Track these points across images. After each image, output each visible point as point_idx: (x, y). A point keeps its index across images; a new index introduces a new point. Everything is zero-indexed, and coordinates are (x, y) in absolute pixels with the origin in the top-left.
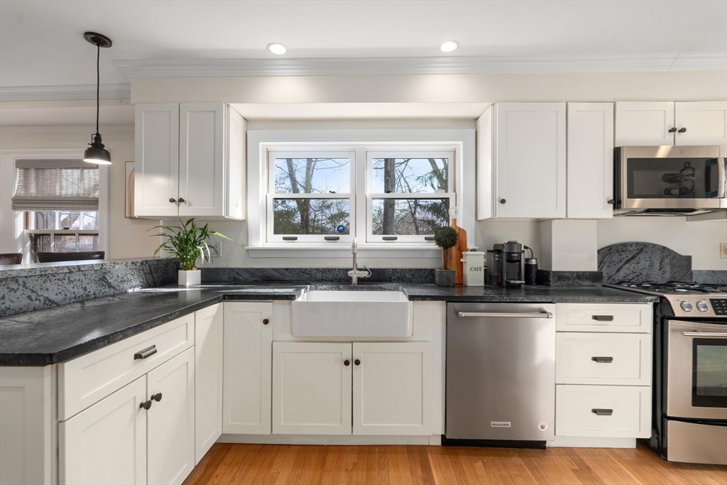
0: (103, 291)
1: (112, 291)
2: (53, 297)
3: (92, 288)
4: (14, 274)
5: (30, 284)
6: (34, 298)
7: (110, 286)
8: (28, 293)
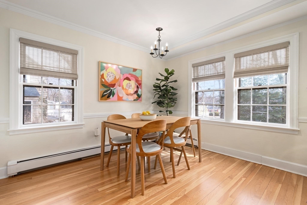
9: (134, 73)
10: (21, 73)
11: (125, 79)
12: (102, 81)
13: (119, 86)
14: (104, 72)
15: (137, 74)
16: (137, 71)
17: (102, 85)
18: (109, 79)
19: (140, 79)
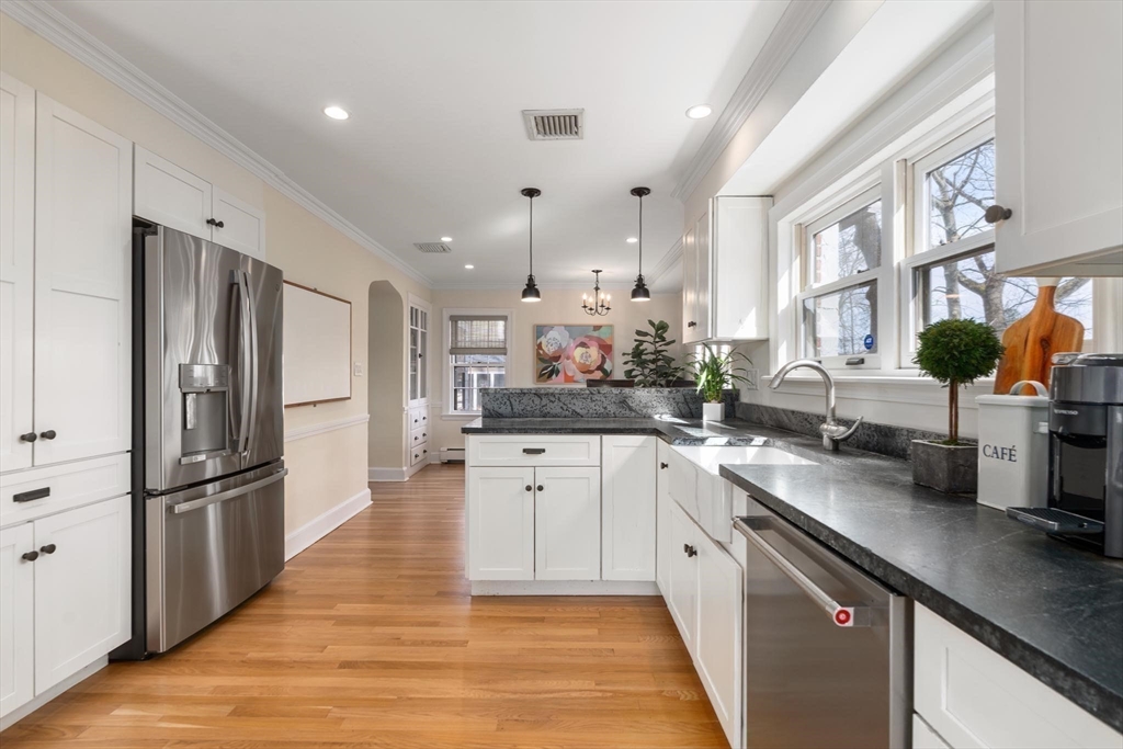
0: (623, 412)
1: (633, 414)
2: (578, 410)
3: (612, 409)
4: (551, 391)
5: (563, 399)
6: (565, 408)
7: (631, 409)
8: (561, 405)
9: (596, 334)
10: (451, 354)
11: (577, 347)
12: (538, 354)
13: (568, 358)
14: (543, 340)
15: (603, 334)
16: (602, 330)
17: (540, 359)
18: (549, 349)
19: (609, 343)
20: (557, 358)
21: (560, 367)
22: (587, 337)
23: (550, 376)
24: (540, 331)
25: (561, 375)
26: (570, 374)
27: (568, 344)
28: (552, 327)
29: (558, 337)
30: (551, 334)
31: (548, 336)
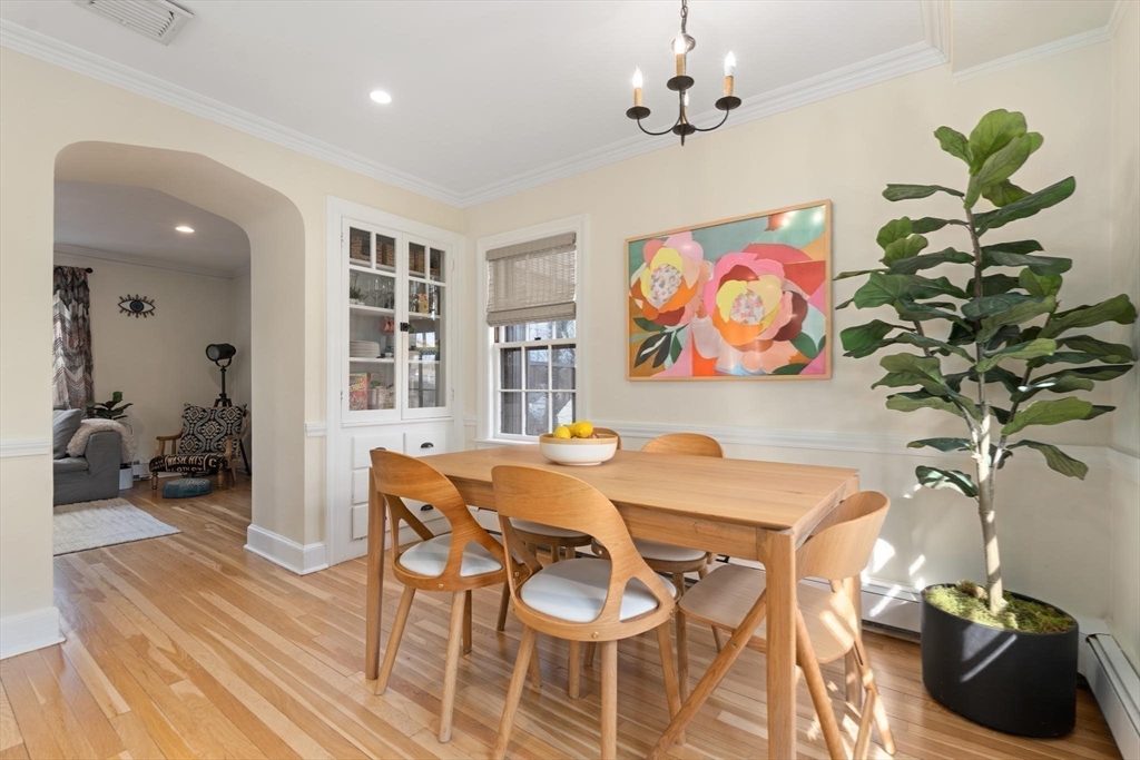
11: (725, 279)
13: (701, 314)
14: (643, 273)
17: (637, 320)
18: (658, 296)
19: (815, 256)
20: (675, 316)
21: (683, 338)
22: (750, 249)
23: (659, 361)
24: (638, 252)
25: (685, 358)
26: (706, 354)
27: (702, 276)
28: (661, 239)
29: (677, 262)
30: (663, 257)
31: (654, 265)
